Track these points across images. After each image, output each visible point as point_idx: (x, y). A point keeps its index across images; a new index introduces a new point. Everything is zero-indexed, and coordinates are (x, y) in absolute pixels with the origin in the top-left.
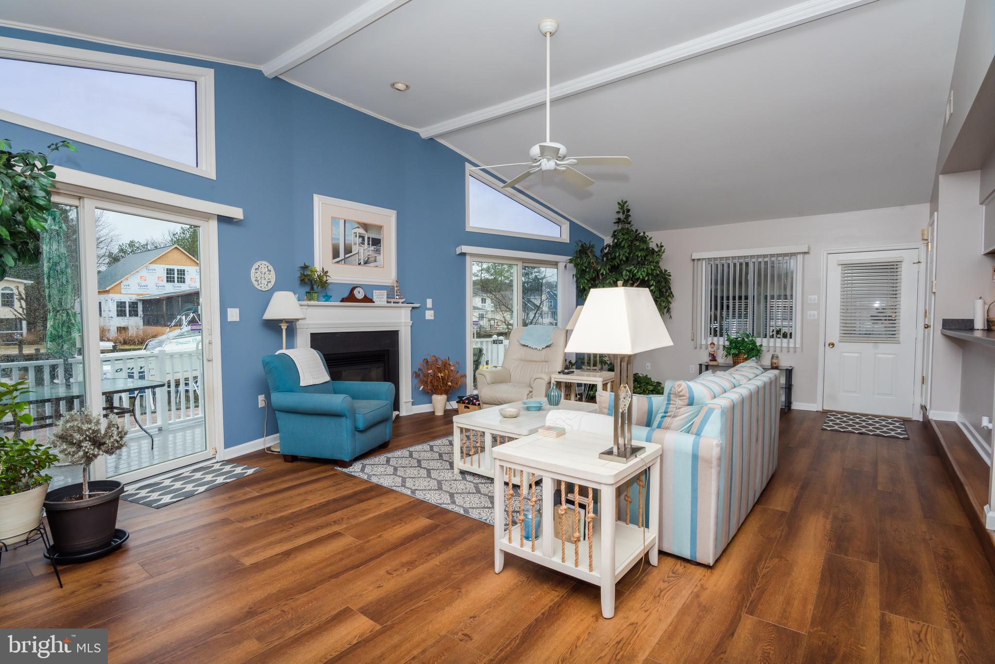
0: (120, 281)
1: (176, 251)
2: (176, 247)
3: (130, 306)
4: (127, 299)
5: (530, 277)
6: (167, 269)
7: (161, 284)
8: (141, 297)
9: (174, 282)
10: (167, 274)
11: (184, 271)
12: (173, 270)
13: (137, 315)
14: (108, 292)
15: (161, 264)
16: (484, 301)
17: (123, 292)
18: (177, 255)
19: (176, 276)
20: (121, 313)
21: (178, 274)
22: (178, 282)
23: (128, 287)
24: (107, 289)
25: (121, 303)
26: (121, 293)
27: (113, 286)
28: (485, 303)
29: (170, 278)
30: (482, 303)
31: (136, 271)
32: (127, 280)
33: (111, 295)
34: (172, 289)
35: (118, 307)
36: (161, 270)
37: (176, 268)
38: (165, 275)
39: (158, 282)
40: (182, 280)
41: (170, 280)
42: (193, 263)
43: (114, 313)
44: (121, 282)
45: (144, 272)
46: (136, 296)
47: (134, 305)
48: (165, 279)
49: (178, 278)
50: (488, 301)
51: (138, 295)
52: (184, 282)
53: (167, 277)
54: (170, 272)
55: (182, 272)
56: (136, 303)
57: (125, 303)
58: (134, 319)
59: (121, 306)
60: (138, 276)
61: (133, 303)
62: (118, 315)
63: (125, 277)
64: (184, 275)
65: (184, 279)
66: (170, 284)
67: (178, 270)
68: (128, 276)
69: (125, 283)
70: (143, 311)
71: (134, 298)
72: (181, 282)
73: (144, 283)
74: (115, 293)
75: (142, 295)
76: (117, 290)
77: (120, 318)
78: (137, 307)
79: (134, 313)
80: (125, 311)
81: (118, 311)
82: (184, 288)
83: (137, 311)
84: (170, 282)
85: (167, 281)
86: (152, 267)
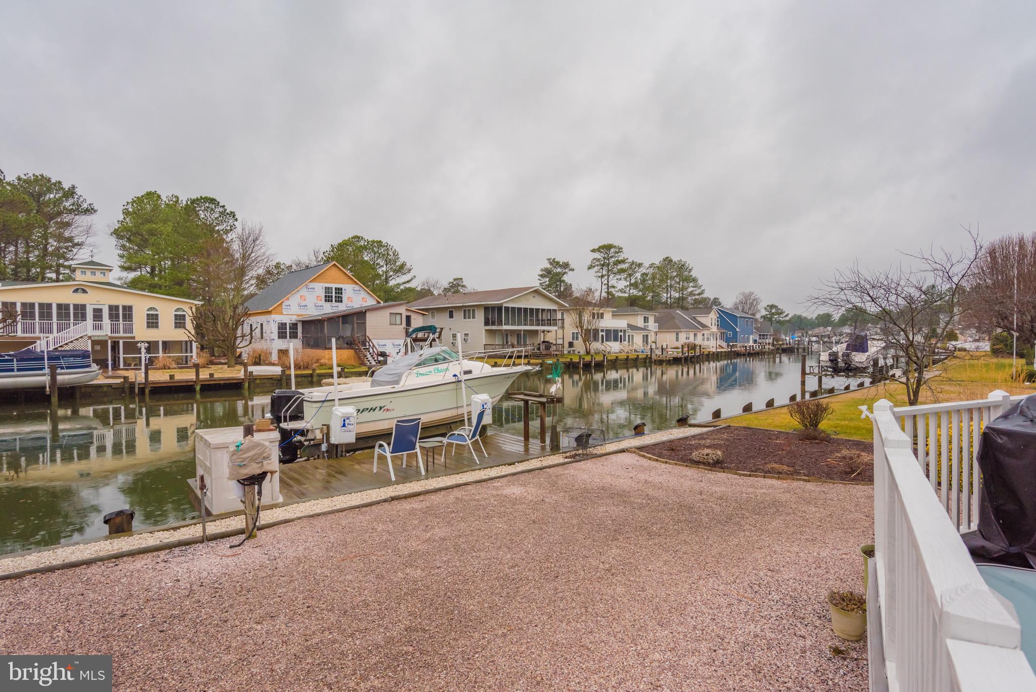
0: (281, 301)
1: (334, 269)
2: (334, 265)
3: (290, 329)
4: (287, 320)
5: (685, 293)
6: (326, 288)
7: (320, 303)
8: (300, 318)
9: (332, 301)
10: (326, 292)
11: (341, 289)
12: (332, 288)
13: (297, 337)
14: (270, 312)
15: (319, 283)
16: (646, 320)
17: (284, 312)
18: (335, 273)
19: (334, 295)
21: (336, 293)
22: (336, 301)
23: (289, 307)
24: (270, 310)
25: (282, 324)
26: (282, 314)
27: (275, 306)
28: (648, 322)
29: (329, 297)
30: (645, 322)
31: (296, 290)
32: (288, 299)
33: (273, 316)
34: (329, 309)
35: (279, 328)
36: (319, 288)
37: (334, 286)
38: (324, 294)
39: (318, 302)
40: (339, 300)
41: (328, 299)
42: (350, 281)
43: (275, 335)
44: (283, 302)
45: (303, 292)
46: (296, 316)
47: (294, 326)
48: (324, 299)
49: (336, 297)
50: (651, 320)
51: (298, 315)
52: (341, 302)
53: (326, 296)
54: (328, 290)
55: (339, 291)
56: (297, 324)
57: (286, 324)
58: (294, 340)
59: (282, 326)
60: (298, 295)
61: (293, 324)
62: (279, 337)
63: (287, 297)
64: (341, 293)
65: (341, 298)
66: (328, 304)
67: (336, 288)
68: (289, 295)
69: (286, 303)
70: (303, 333)
71: (294, 319)
72: (339, 302)
73: (303, 303)
74: (276, 313)
75: (301, 315)
76: (278, 310)
77: (281, 340)
78: (297, 329)
79: (294, 335)
80: (286, 332)
81: (279, 333)
82: (342, 308)
83: (297, 333)
84: (329, 301)
85: (326, 301)
86: (312, 285)
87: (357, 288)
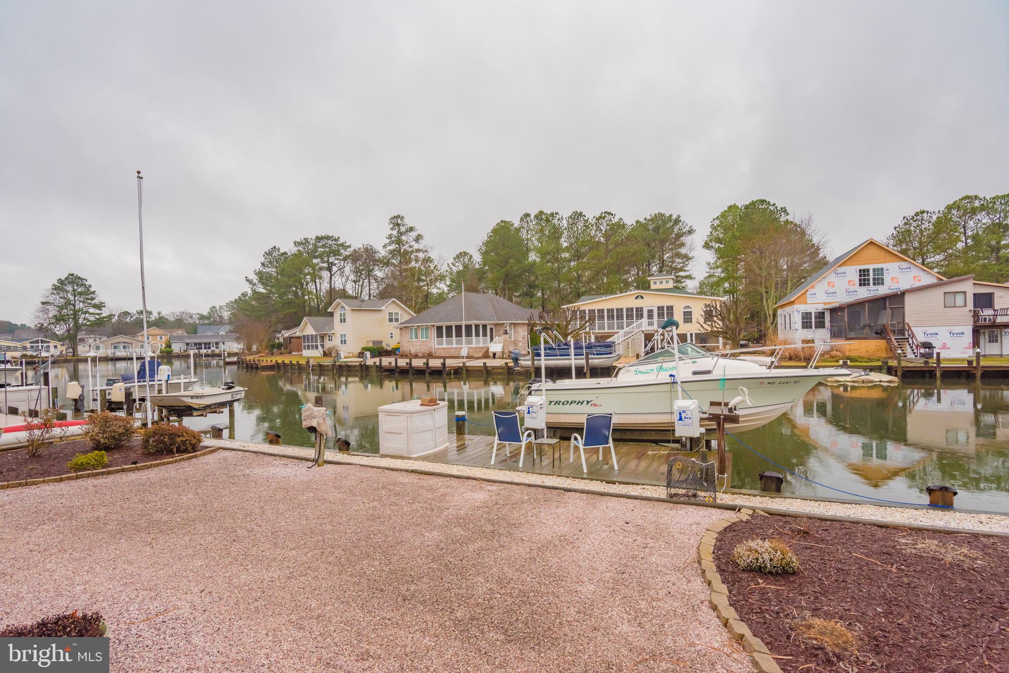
0: (805, 290)
1: (871, 247)
2: (871, 242)
3: (816, 318)
4: (813, 309)
6: (860, 271)
7: (852, 288)
8: (828, 306)
9: (869, 285)
10: (860, 276)
11: (882, 269)
12: (868, 270)
13: (823, 327)
14: (792, 303)
15: (852, 265)
17: (808, 301)
18: (872, 251)
19: (871, 277)
20: (806, 325)
21: (874, 275)
22: (874, 284)
23: (814, 296)
24: (792, 300)
25: (806, 313)
26: (806, 303)
27: (797, 296)
29: (864, 280)
31: (823, 276)
32: (813, 288)
33: (797, 306)
34: (864, 293)
35: (803, 318)
36: (852, 272)
37: (871, 267)
38: (858, 277)
40: (879, 281)
41: (864, 282)
42: (895, 258)
43: (799, 324)
44: (807, 291)
45: (832, 277)
46: (822, 305)
47: (821, 315)
48: (857, 283)
49: (874, 279)
51: (825, 304)
52: (883, 284)
53: (860, 280)
54: (864, 273)
55: (879, 272)
56: (823, 313)
57: (810, 313)
58: (820, 331)
59: (806, 317)
60: (825, 282)
61: (819, 313)
62: (803, 327)
63: (811, 285)
64: (882, 274)
65: (883, 280)
66: (864, 288)
67: (874, 270)
68: (814, 283)
69: (811, 291)
70: (831, 321)
71: (821, 308)
72: (878, 284)
73: (832, 290)
74: (800, 303)
75: (829, 303)
76: (802, 299)
77: (805, 331)
78: (824, 318)
79: (820, 325)
80: (811, 322)
81: (803, 323)
82: (882, 291)
83: (824, 322)
84: (864, 285)
85: (860, 285)
86: (841, 269)
87: (905, 265)
